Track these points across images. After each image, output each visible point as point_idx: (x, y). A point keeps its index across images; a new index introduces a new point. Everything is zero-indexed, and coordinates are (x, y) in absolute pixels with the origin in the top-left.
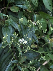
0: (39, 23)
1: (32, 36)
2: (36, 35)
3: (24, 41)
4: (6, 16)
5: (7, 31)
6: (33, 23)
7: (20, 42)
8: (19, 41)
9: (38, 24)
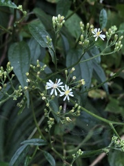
0: (113, 35)
1: (91, 71)
2: (105, 66)
3: (62, 87)
4: (16, 7)
5: (21, 51)
6: (96, 33)
7: (50, 90)
8: (47, 88)
9: (109, 37)
